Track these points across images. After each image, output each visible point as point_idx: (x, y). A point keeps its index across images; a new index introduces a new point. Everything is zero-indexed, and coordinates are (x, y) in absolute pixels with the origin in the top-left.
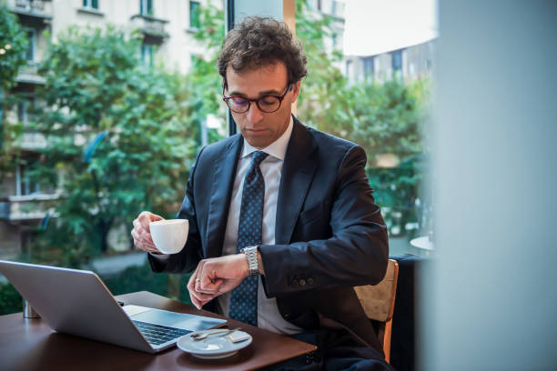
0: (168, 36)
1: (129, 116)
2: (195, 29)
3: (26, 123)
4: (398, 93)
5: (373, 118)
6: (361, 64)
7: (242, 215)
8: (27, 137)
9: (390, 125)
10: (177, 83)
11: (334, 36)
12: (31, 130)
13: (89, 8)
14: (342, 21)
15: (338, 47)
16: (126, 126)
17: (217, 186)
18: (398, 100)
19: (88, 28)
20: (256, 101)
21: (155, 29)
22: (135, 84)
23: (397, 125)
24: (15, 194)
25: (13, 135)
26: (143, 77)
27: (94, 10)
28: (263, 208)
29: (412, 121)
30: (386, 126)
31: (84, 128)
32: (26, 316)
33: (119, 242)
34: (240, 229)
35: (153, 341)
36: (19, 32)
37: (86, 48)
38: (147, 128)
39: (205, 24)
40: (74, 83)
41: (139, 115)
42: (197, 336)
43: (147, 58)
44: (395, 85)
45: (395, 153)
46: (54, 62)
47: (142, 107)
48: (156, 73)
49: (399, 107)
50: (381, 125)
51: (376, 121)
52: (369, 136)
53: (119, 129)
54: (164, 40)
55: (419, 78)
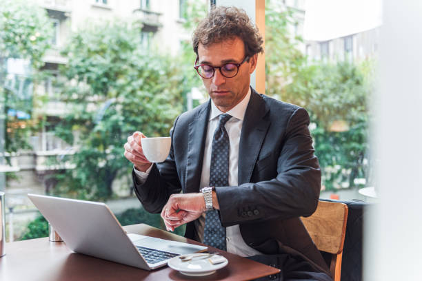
0: (162, 26)
1: (129, 89)
2: (183, 20)
3: (51, 94)
4: (349, 71)
5: (327, 91)
6: (318, 47)
7: (212, 165)
8: (51, 105)
9: (341, 97)
10: (168, 63)
11: (296, 24)
12: (54, 100)
13: (100, 4)
14: (303, 12)
15: (299, 33)
16: (127, 97)
17: (191, 144)
18: (348, 76)
19: (101, 19)
20: (220, 68)
21: (152, 20)
22: (135, 63)
23: (347, 97)
24: (41, 150)
25: (40, 103)
26: (141, 57)
27: (104, 5)
28: (228, 158)
29: (361, 94)
30: (337, 98)
31: (96, 97)
32: (51, 239)
33: (121, 189)
34: (211, 176)
35: (150, 261)
36: (47, 22)
37: (97, 36)
38: (144, 98)
39: (192, 16)
40: (87, 62)
41: (138, 88)
42: (184, 258)
43: (145, 43)
44: (346, 65)
45: (345, 119)
46: (73, 47)
47: (140, 82)
48: (152, 55)
49: (349, 82)
50: (334, 98)
51: (330, 93)
52: (323, 107)
53: (122, 99)
54: (159, 29)
55: (367, 59)
